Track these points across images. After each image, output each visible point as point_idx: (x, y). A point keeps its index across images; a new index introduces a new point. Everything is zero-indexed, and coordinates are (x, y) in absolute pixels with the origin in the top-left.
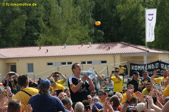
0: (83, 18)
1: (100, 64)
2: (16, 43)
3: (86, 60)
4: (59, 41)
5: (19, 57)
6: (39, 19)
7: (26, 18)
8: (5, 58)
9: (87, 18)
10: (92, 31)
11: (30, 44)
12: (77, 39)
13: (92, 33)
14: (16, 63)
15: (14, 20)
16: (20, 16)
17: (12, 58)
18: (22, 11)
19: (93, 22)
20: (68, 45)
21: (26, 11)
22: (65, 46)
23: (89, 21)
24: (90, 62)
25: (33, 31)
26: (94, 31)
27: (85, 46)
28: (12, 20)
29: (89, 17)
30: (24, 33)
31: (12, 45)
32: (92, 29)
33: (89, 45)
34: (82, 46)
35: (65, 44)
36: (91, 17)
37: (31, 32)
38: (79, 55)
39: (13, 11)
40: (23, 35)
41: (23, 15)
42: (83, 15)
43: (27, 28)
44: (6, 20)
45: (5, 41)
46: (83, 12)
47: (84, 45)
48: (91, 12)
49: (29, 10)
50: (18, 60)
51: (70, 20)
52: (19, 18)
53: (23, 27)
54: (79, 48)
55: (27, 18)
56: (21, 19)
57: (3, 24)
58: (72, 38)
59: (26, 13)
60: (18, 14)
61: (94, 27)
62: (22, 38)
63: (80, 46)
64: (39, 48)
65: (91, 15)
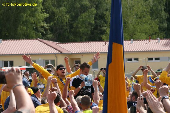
0: (155, 12)
1: (169, 61)
2: (84, 38)
3: (154, 56)
4: (127, 37)
5: (83, 52)
6: (106, 13)
7: (95, 12)
8: (70, 53)
9: (159, 11)
10: (164, 26)
11: (99, 39)
12: (146, 34)
13: (164, 28)
14: (80, 59)
15: (82, 14)
16: (89, 10)
17: (77, 53)
18: (91, 4)
19: (165, 16)
20: (135, 41)
21: (96, 4)
22: (132, 41)
23: (161, 15)
24: (157, 59)
25: (102, 25)
26: (167, 25)
27: (153, 42)
28: (80, 14)
29: (162, 11)
30: (93, 27)
31: (80, 40)
32: (164, 23)
33: (157, 41)
34: (150, 41)
35: (132, 39)
36: (163, 11)
37: (100, 27)
38: (147, 51)
39: (82, 4)
40: (91, 29)
41: (92, 9)
42: (154, 8)
43: (96, 22)
44: (74, 13)
45: (73, 35)
46: (155, 5)
47: (152, 40)
48: (164, 5)
49: (98, 3)
50: (82, 56)
51: (139, 14)
52: (88, 12)
53: (92, 21)
54: (146, 44)
55: (97, 11)
56: (89, 13)
57: (71, 18)
58: (140, 33)
59: (95, 6)
60: (87, 7)
61: (166, 21)
62: (90, 33)
63: (148, 41)
64: (105, 43)
65: (163, 9)
